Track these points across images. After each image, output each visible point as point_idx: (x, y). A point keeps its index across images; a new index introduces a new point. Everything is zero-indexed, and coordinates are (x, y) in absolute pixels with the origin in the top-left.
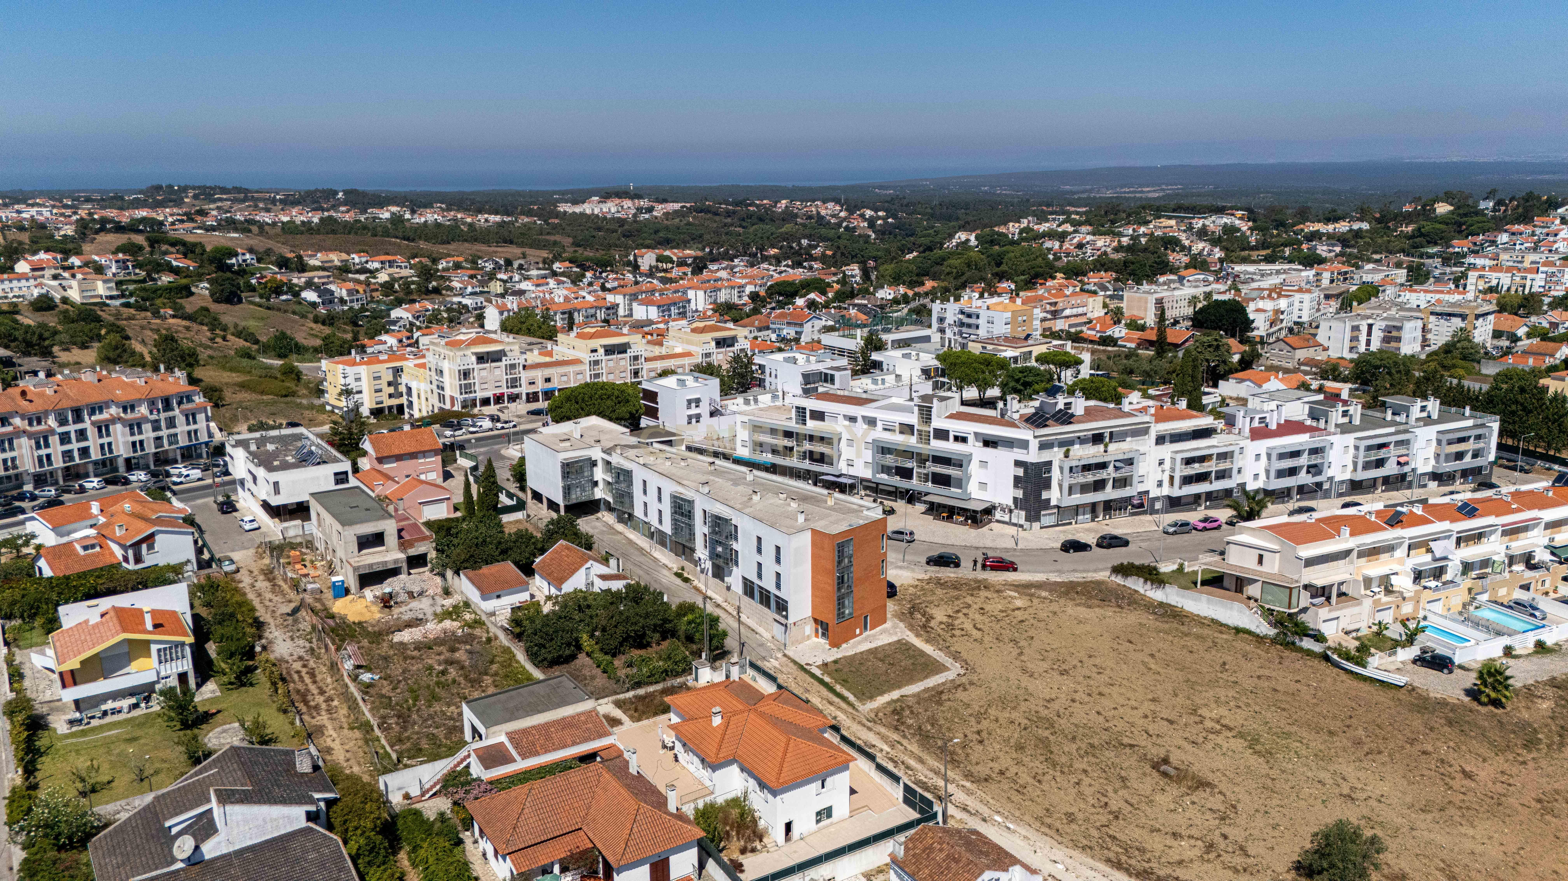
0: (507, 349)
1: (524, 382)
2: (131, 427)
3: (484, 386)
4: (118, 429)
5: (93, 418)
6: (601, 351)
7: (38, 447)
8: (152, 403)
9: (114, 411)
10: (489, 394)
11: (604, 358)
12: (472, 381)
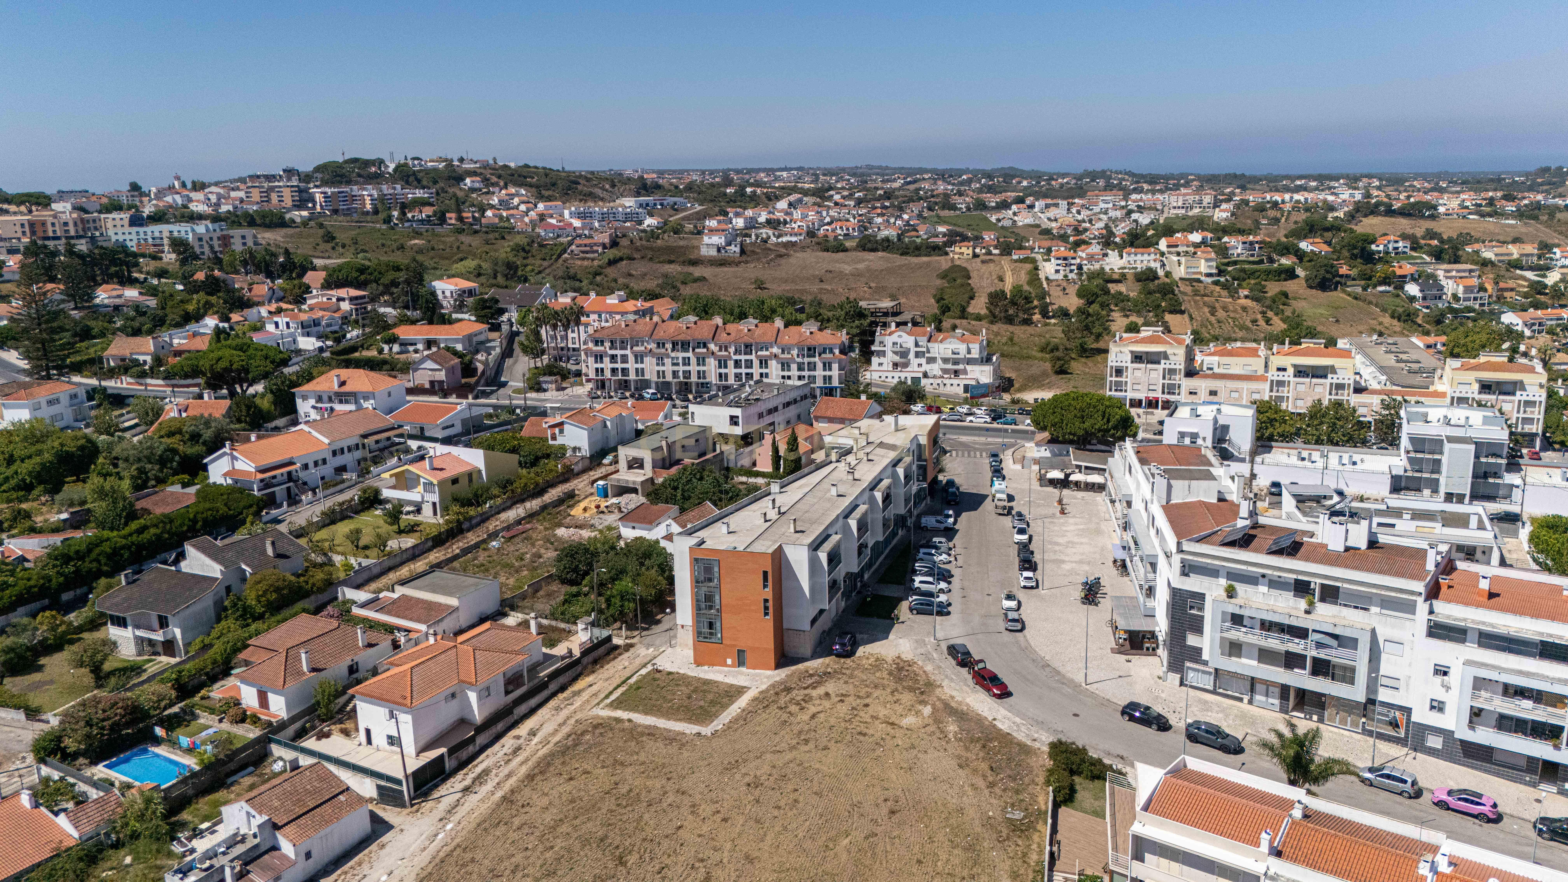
0: (1170, 352)
1: (1183, 390)
2: (783, 365)
3: (1135, 387)
4: (773, 364)
5: (759, 353)
6: (1291, 371)
7: (720, 367)
8: (801, 349)
9: (775, 350)
10: (1141, 396)
11: (1292, 379)
12: (1123, 379)
